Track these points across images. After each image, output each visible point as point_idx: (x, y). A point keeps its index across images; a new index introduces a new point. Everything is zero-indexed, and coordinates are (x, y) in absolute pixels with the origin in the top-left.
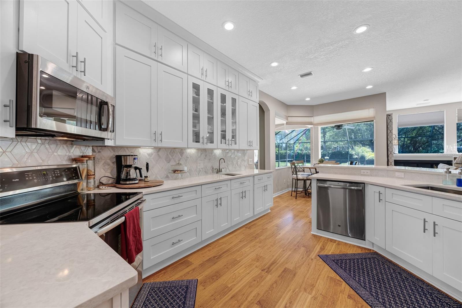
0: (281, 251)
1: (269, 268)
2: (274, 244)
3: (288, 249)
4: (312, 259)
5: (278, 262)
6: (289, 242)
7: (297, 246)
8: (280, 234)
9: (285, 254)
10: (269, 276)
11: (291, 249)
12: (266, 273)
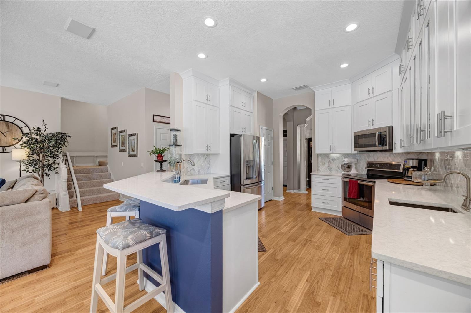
0: (300, 254)
1: (307, 242)
2: (310, 262)
3: (294, 257)
4: (273, 248)
5: (301, 246)
6: (293, 265)
7: (284, 261)
8: (307, 281)
9: (296, 252)
10: (305, 237)
11: (291, 257)
12: (307, 239)
